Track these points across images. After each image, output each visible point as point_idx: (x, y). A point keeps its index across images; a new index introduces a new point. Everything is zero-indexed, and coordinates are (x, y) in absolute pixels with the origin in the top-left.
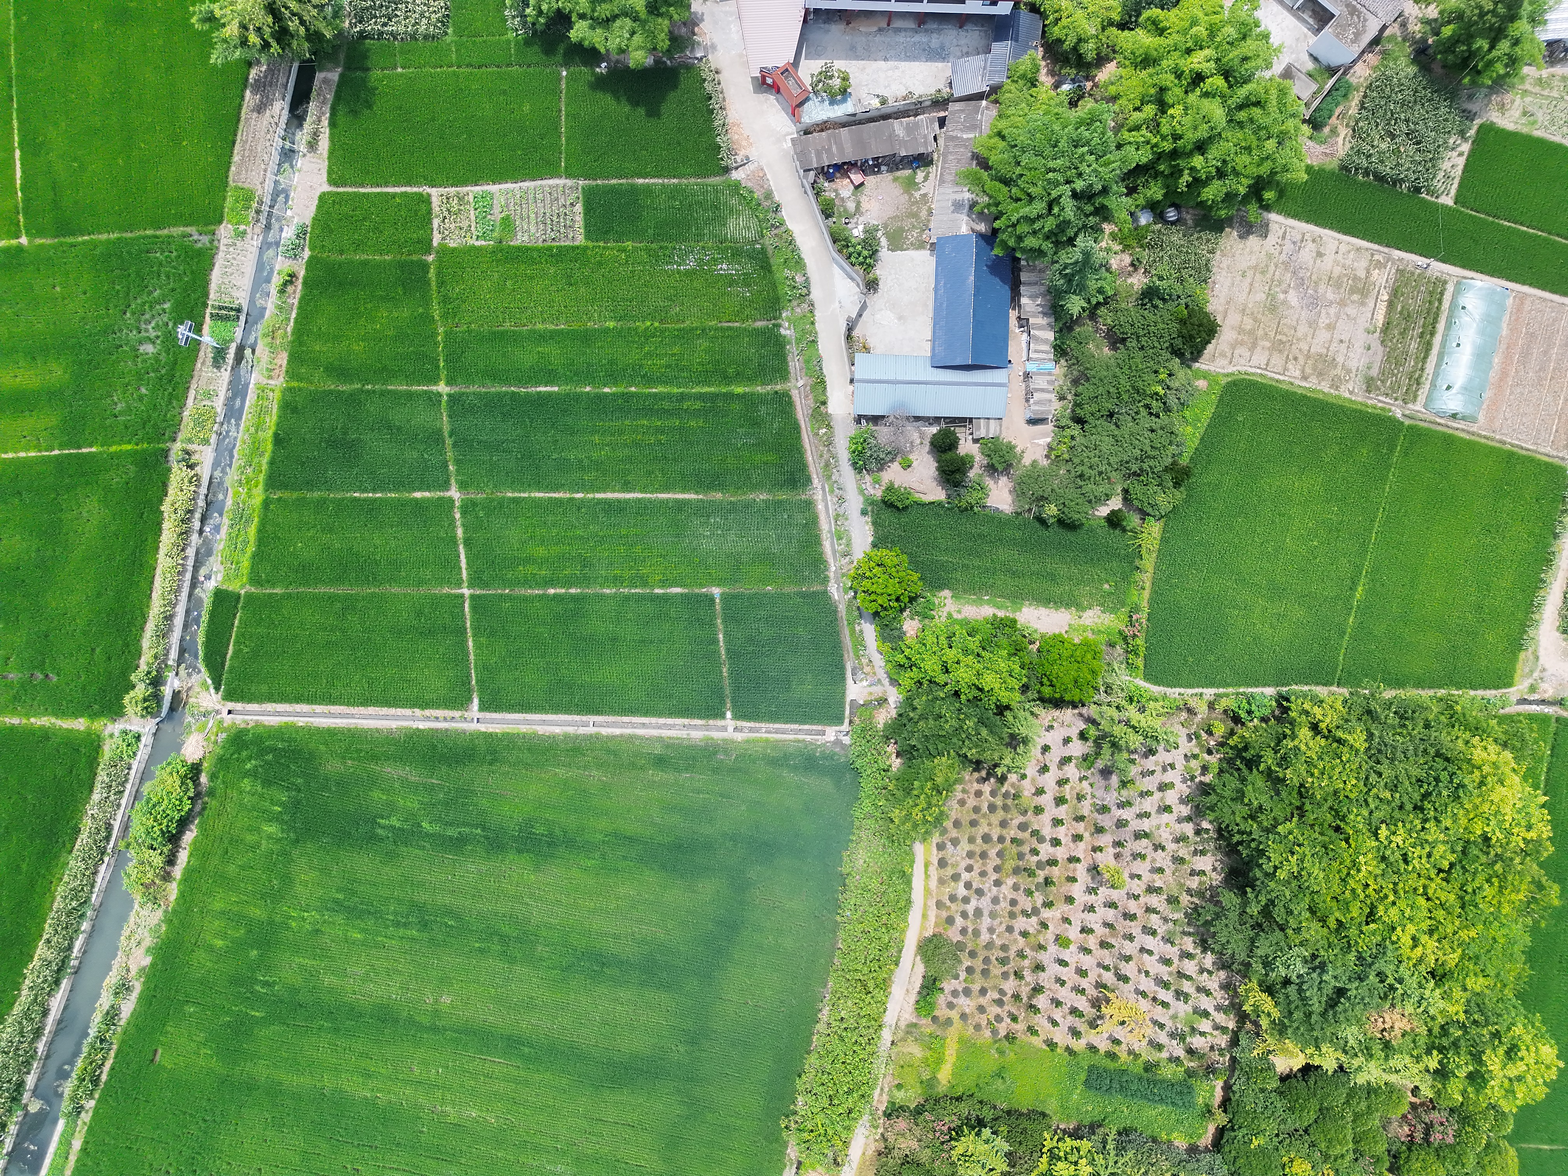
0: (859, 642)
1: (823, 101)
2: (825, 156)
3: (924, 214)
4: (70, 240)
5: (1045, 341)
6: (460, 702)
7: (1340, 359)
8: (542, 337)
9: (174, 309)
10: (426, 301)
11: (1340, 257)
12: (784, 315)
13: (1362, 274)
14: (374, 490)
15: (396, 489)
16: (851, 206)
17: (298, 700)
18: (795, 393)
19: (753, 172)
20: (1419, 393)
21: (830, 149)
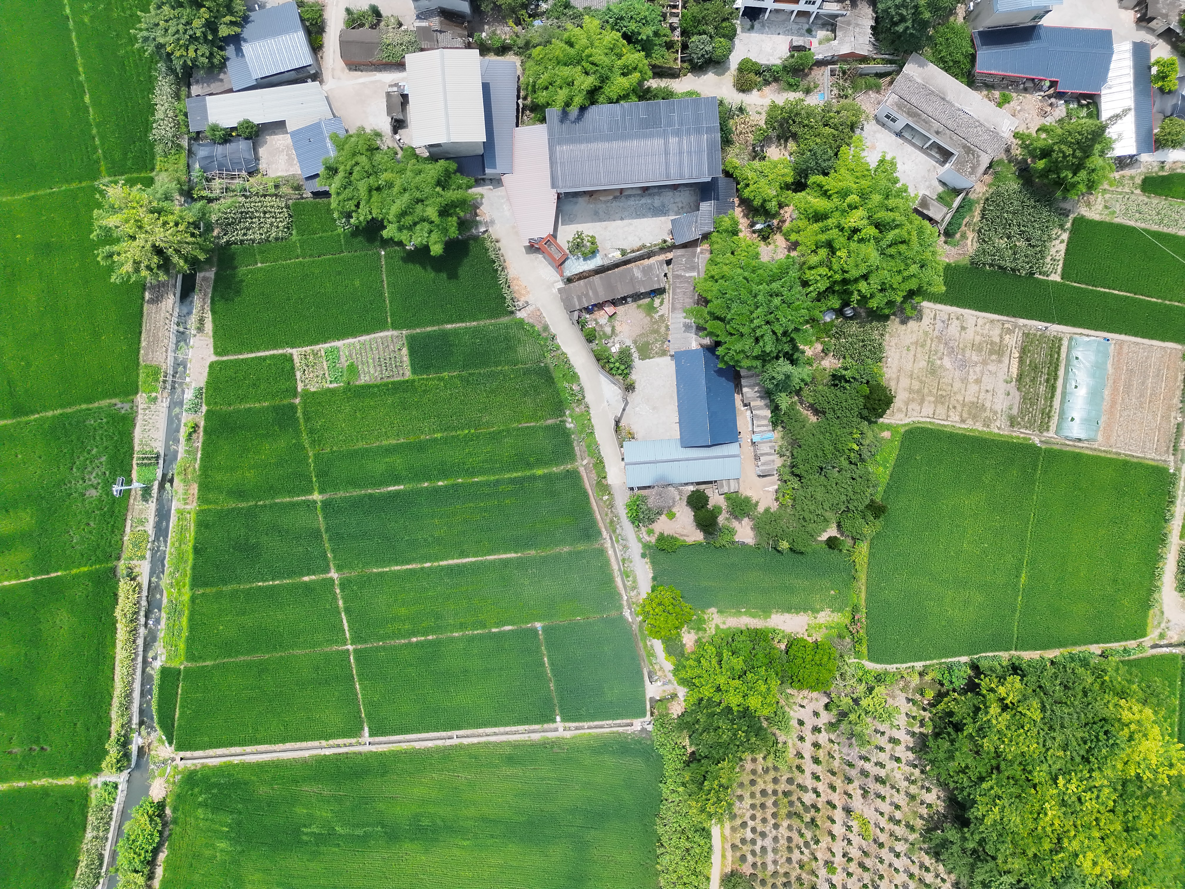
0: (651, 654)
1: (578, 258)
2: (584, 300)
3: (663, 330)
4: (25, 419)
5: (765, 417)
6: (354, 731)
7: (988, 405)
8: (389, 451)
9: (110, 461)
10: (297, 433)
11: (978, 328)
12: (567, 413)
13: (997, 340)
14: (273, 579)
15: (289, 576)
16: (608, 330)
17: (232, 745)
18: (582, 470)
19: (532, 312)
20: (1051, 424)
21: (587, 294)
